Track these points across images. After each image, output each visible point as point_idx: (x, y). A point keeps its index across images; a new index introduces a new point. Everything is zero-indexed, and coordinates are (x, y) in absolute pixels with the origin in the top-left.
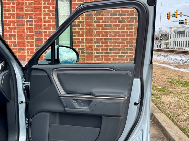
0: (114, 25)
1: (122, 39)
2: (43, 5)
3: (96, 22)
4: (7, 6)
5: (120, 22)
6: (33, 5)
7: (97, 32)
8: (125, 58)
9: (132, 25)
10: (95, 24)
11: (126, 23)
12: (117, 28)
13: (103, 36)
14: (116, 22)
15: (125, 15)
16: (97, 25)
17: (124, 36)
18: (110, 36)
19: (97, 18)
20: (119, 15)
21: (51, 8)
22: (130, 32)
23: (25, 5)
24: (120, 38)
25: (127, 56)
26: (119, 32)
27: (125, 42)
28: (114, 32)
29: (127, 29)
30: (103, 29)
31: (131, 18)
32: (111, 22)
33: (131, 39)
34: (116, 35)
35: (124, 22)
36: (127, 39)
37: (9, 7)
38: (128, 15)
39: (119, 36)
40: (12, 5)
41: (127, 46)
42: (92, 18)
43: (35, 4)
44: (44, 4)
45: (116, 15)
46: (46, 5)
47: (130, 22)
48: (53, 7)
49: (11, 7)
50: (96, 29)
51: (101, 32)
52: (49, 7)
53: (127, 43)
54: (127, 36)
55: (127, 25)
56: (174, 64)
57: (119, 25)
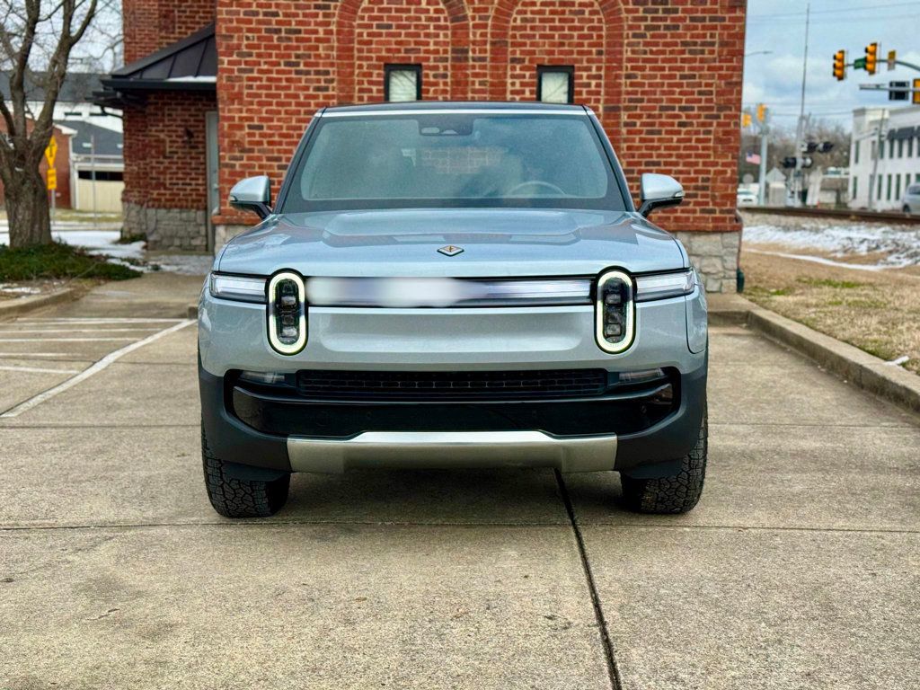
0: (668, 132)
1: (685, 164)
2: (509, 88)
3: (626, 124)
4: (432, 89)
5: (681, 124)
6: (488, 88)
7: (629, 148)
8: (691, 207)
9: (709, 132)
10: (624, 130)
11: (695, 128)
12: (675, 138)
13: (642, 156)
14: (672, 124)
15: (692, 109)
16: (629, 132)
17: (689, 156)
18: (659, 156)
19: (629, 117)
20: (682, 109)
21: (527, 94)
22: (704, 148)
23: (470, 88)
24: (681, 161)
25: (697, 204)
26: (678, 148)
27: (692, 169)
28: (667, 148)
29: (698, 140)
30: (642, 140)
31: (707, 117)
32: (662, 124)
33: (705, 164)
34: (670, 156)
35: (691, 124)
36: (696, 164)
37: (435, 92)
38: (700, 108)
39: (679, 156)
40: (441, 87)
41: (696, 180)
42: (618, 117)
43: (492, 84)
44: (513, 84)
45: (673, 109)
46: (518, 87)
47: (703, 124)
48: (532, 92)
49: (439, 92)
50: (626, 140)
51: (638, 148)
52: (523, 92)
53: (696, 172)
54: (698, 156)
55: (697, 133)
56: (839, 255)
57: (678, 133)
